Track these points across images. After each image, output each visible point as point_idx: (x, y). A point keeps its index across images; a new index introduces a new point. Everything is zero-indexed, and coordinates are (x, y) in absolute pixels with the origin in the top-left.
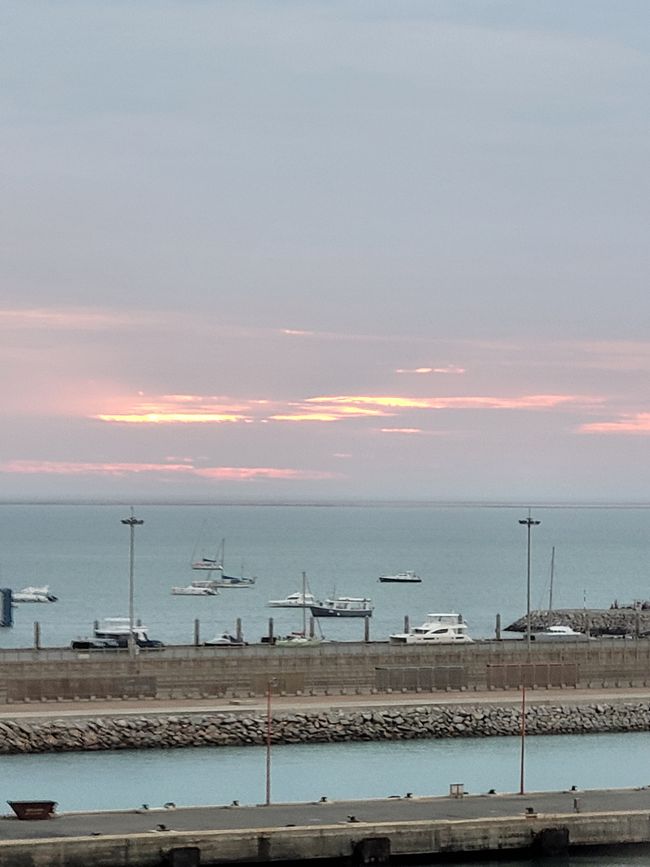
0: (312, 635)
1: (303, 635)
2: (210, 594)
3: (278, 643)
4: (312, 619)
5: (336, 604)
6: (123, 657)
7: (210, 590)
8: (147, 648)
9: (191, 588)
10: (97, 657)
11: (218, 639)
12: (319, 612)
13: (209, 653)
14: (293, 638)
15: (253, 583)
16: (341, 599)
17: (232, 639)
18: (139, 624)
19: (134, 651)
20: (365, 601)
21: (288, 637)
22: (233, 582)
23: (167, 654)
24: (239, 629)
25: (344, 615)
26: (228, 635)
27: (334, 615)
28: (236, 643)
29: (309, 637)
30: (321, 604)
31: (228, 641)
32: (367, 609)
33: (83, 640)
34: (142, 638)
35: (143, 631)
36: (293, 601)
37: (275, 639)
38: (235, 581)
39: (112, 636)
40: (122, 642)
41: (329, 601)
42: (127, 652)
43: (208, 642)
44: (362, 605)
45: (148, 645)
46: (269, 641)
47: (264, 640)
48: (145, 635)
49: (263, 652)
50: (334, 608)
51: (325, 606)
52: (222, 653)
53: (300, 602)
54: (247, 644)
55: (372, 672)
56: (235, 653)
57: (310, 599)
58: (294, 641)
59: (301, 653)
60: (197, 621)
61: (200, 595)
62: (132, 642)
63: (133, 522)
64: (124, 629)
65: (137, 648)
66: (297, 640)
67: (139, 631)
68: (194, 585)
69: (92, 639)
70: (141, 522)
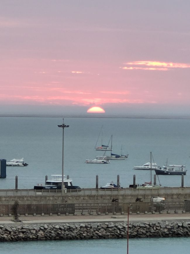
0: (155, 184)
1: (150, 184)
2: (105, 163)
3: (138, 187)
4: (155, 176)
5: (168, 168)
6: (59, 194)
7: (105, 161)
8: (71, 190)
9: (95, 160)
10: (45, 194)
11: (107, 185)
12: (159, 172)
13: (101, 193)
14: (146, 185)
15: (127, 157)
16: (170, 166)
17: (114, 185)
18: (68, 178)
19: (64, 191)
20: (182, 167)
21: (143, 185)
22: (116, 157)
23: (81, 193)
24: (118, 181)
25: (172, 174)
26: (113, 184)
27: (167, 174)
28: (117, 187)
29: (153, 185)
30: (161, 168)
31: (113, 187)
32: (184, 171)
33: (40, 185)
34: (69, 185)
35: (70, 181)
36: (146, 167)
37: (136, 186)
38: (117, 157)
39: (54, 183)
40: (58, 186)
41: (164, 167)
42: (61, 191)
43: (102, 187)
44: (181, 169)
45: (72, 188)
46: (133, 186)
47: (131, 186)
48: (71, 183)
49: (129, 192)
50: (167, 170)
51: (162, 169)
52: (108, 193)
53: (150, 167)
54: (122, 188)
55: (183, 202)
56: (115, 193)
57: (155, 165)
58: (146, 187)
59: (148, 192)
60: (97, 177)
61: (100, 163)
62: (63, 186)
63: (63, 126)
64: (59, 180)
65: (66, 190)
66: (148, 186)
67: (69, 181)
68: (97, 158)
69: (44, 185)
70: (68, 126)
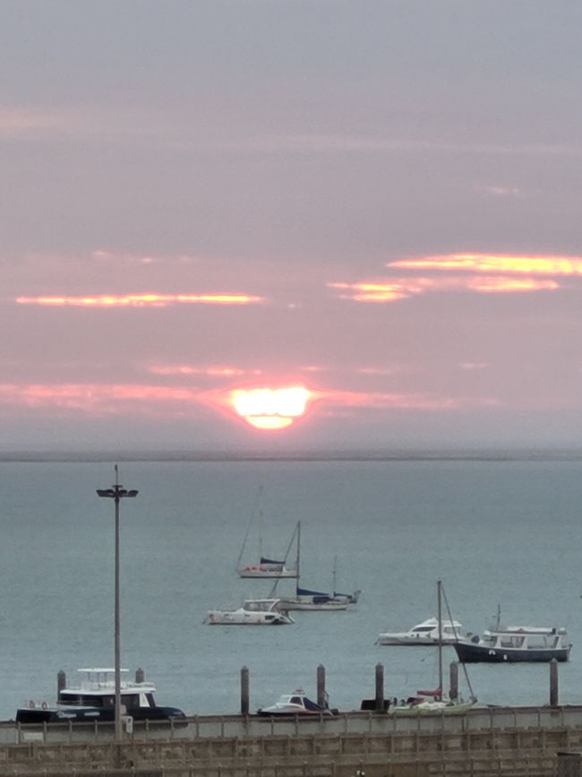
0: (454, 694)
1: (437, 695)
2: (277, 622)
3: (391, 709)
4: (453, 666)
5: (500, 637)
6: (106, 738)
7: (277, 615)
8: (148, 721)
9: (242, 611)
10: (56, 737)
11: (282, 704)
12: (470, 654)
13: (260, 730)
14: (420, 701)
15: (354, 602)
16: (510, 629)
17: (308, 703)
18: (139, 678)
19: (124, 726)
20: (554, 632)
21: (411, 700)
22: (317, 601)
23: (188, 733)
24: (321, 686)
25: (516, 658)
26: (301, 696)
27: (496, 658)
28: (316, 711)
29: (449, 700)
30: (476, 639)
31: (302, 708)
32: (559, 648)
33: (38, 707)
34: (144, 704)
35: (148, 690)
36: (423, 635)
37: (387, 703)
38: (321, 599)
39: (88, 699)
40: (104, 707)
41: (488, 633)
42: (112, 728)
43: (264, 710)
44: (551, 640)
45: (156, 716)
46: (376, 706)
47: (367, 705)
48: (149, 697)
49: (358, 727)
50: (498, 646)
51: (481, 643)
52: (284, 729)
53: (434, 635)
54: (335, 712)
55: (553, 760)
56: (310, 729)
57: (454, 628)
58: (421, 706)
59: (429, 727)
60: (244, 673)
61: (259, 623)
62: (122, 709)
63: (117, 493)
64: (107, 689)
65: (129, 721)
66: (427, 705)
67: (142, 690)
68: (247, 607)
69: (53, 706)
70: (134, 493)
